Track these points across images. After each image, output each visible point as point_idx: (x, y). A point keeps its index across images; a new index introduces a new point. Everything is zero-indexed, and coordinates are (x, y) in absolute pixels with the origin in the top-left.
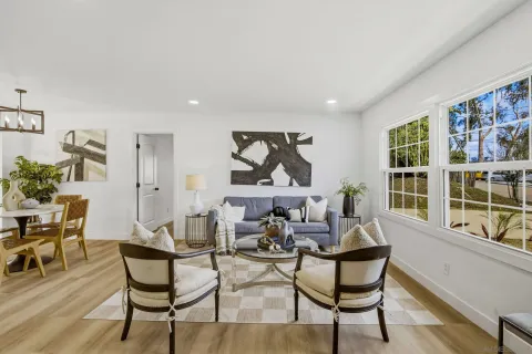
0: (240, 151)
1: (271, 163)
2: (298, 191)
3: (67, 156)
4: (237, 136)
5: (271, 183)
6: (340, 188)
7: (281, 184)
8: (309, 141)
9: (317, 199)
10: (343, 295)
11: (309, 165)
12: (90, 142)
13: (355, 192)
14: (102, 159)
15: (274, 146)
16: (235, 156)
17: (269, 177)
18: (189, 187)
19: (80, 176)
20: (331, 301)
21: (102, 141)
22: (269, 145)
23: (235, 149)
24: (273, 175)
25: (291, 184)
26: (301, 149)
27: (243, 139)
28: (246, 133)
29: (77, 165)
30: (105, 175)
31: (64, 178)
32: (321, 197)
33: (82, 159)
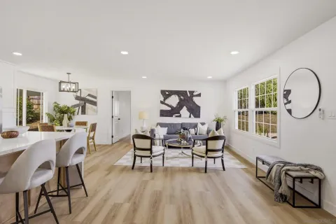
0: (164, 100)
1: (180, 106)
2: (193, 120)
3: (78, 102)
4: (163, 92)
5: (180, 116)
6: (214, 118)
7: (185, 117)
8: (199, 95)
9: (203, 124)
10: (209, 153)
11: (199, 107)
12: (89, 95)
13: (222, 121)
14: (95, 104)
15: (182, 97)
16: (162, 102)
17: (179, 113)
18: (140, 118)
19: (84, 112)
20: (204, 155)
21: (95, 95)
22: (179, 97)
23: (162, 99)
24: (181, 112)
25: (190, 117)
26: (195, 99)
27: (166, 94)
28: (167, 91)
29: (82, 107)
30: (96, 112)
31: (76, 113)
32: (205, 123)
33: (85, 103)
